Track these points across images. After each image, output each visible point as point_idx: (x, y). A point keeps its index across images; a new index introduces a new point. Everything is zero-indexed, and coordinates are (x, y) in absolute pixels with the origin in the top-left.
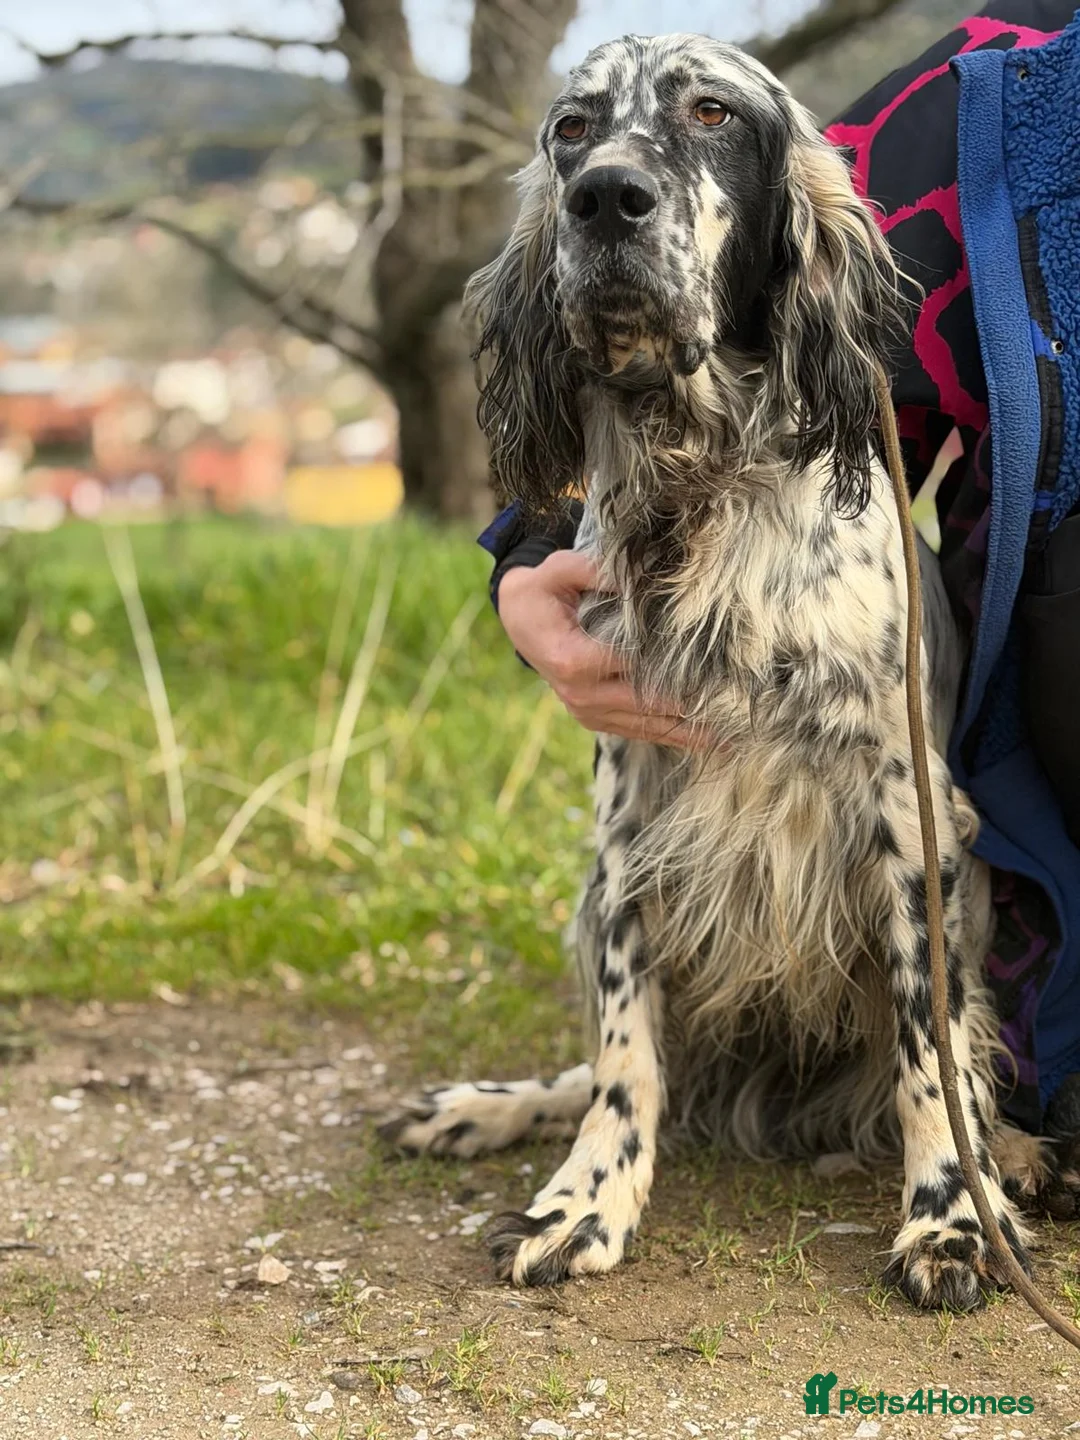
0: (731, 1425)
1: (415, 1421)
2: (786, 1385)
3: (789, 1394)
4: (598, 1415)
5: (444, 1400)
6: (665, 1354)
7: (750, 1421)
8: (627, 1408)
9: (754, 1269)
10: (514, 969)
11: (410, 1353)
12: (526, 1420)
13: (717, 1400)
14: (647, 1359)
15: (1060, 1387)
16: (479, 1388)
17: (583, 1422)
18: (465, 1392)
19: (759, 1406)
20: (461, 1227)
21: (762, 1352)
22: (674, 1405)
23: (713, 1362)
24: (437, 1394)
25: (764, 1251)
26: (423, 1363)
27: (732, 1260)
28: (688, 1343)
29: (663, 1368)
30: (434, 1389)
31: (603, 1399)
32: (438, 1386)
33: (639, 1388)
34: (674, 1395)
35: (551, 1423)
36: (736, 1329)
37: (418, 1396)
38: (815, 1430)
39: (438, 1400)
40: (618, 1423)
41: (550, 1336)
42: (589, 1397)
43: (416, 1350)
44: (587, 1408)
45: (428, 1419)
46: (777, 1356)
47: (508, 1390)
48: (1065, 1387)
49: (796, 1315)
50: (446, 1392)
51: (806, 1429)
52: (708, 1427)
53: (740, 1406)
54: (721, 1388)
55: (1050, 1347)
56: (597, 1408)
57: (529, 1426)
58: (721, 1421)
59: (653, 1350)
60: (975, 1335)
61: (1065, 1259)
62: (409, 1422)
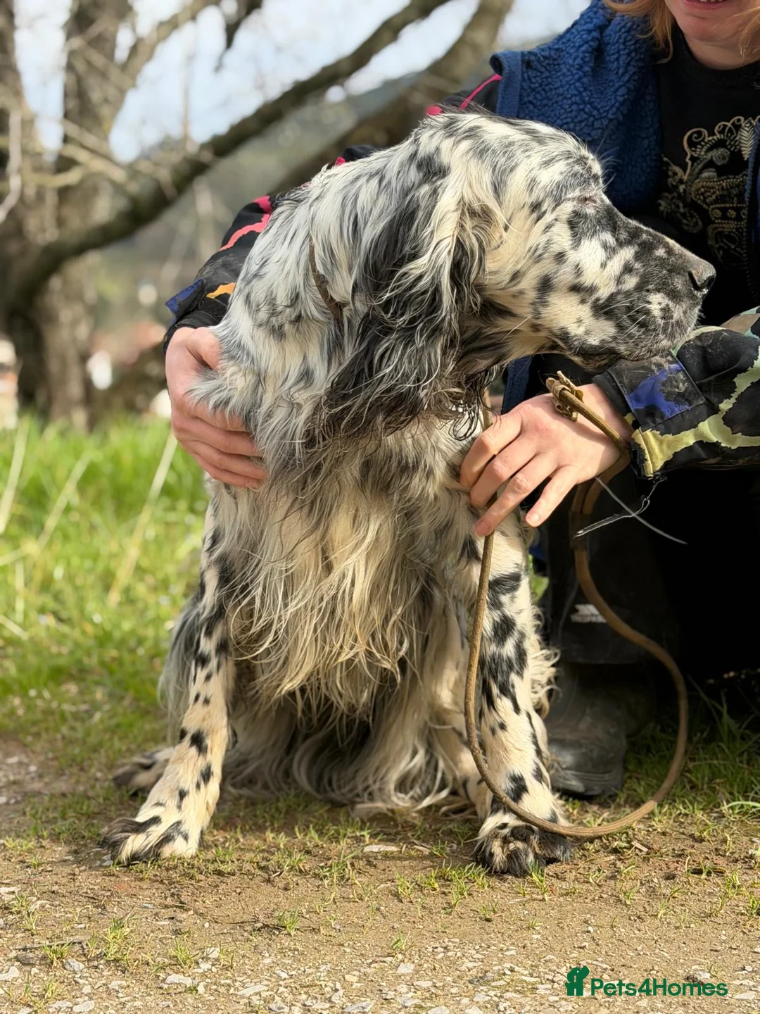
0: (308, 971)
1: (81, 981)
2: (346, 944)
3: (348, 950)
4: (214, 969)
5: (101, 966)
6: (259, 930)
7: (323, 968)
8: (235, 964)
9: (316, 876)
10: (126, 702)
12: (162, 976)
13: (299, 956)
14: (246, 934)
15: (535, 937)
16: (128, 957)
17: (204, 975)
18: (116, 960)
19: (328, 958)
21: (328, 925)
22: (267, 961)
23: (293, 933)
24: (96, 963)
25: (322, 864)
26: (84, 944)
27: (301, 871)
28: (276, 922)
29: (257, 939)
30: (92, 961)
31: (217, 960)
32: (97, 957)
33: (242, 952)
34: (267, 955)
35: (181, 976)
36: (308, 912)
37: (82, 966)
38: (368, 970)
39: (97, 967)
40: (229, 974)
41: (174, 924)
42: (206, 959)
43: (77, 937)
44: (205, 966)
45: (90, 979)
46: (338, 927)
47: (148, 957)
48: (539, 937)
49: (349, 902)
50: (102, 962)
51: (362, 970)
52: (293, 973)
53: (315, 959)
54: (300, 949)
55: (526, 912)
56: (213, 965)
57: (164, 979)
58: (302, 969)
59: (249, 928)
62: (76, 982)
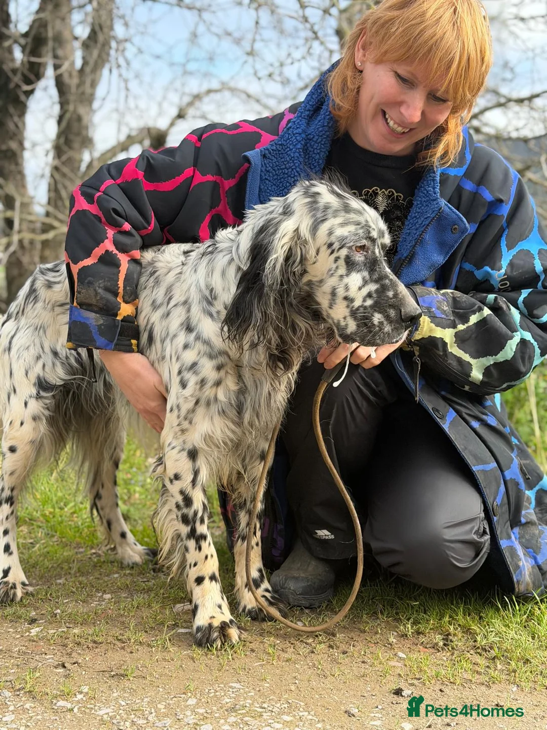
0: (137, 701)
1: (9, 703)
2: (160, 686)
3: (161, 690)
4: (84, 699)
5: (21, 695)
6: (113, 677)
7: (146, 700)
8: (96, 696)
9: (149, 645)
10: (55, 539)
11: (9, 678)
12: (55, 701)
13: (133, 692)
14: (105, 679)
15: (266, 685)
16: (36, 690)
17: (78, 702)
18: (30, 692)
19: (149, 694)
20: (31, 633)
21: (151, 674)
22: (115, 695)
23: (131, 679)
24: (18, 693)
25: (153, 639)
26: (13, 682)
27: (140, 642)
28: (122, 672)
29: (112, 682)
30: (16, 692)
31: (87, 693)
32: (19, 690)
33: (101, 689)
34: (115, 691)
35: (66, 702)
36: (141, 667)
37: (10, 694)
38: (171, 702)
39: (18, 695)
40: (93, 702)
41: (66, 671)
42: (81, 693)
43: (9, 677)
44: (80, 697)
45: (14, 702)
46: (157, 676)
47: (48, 691)
48: (268, 685)
49: (165, 662)
50: (22, 692)
51: (167, 702)
52: (129, 702)
53: (142, 694)
54: (135, 688)
55: (263, 671)
56: (84, 696)
57: (56, 704)
58: (134, 700)
59: (108, 675)
60: (234, 667)
61: (269, 640)
62: (6, 703)
